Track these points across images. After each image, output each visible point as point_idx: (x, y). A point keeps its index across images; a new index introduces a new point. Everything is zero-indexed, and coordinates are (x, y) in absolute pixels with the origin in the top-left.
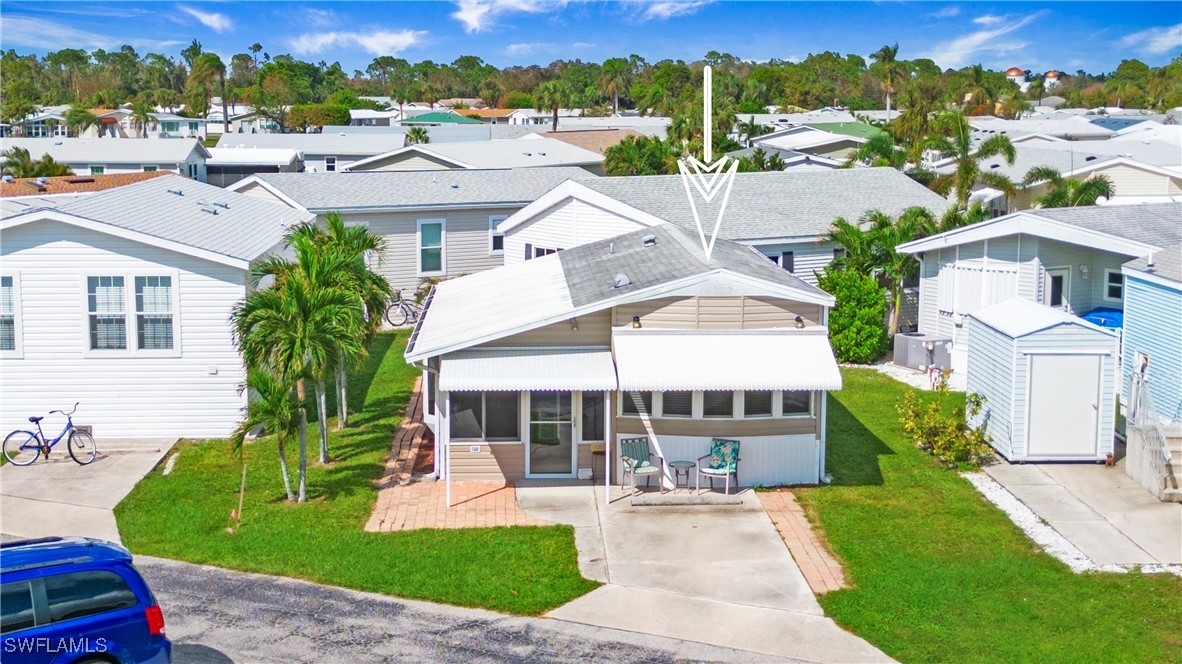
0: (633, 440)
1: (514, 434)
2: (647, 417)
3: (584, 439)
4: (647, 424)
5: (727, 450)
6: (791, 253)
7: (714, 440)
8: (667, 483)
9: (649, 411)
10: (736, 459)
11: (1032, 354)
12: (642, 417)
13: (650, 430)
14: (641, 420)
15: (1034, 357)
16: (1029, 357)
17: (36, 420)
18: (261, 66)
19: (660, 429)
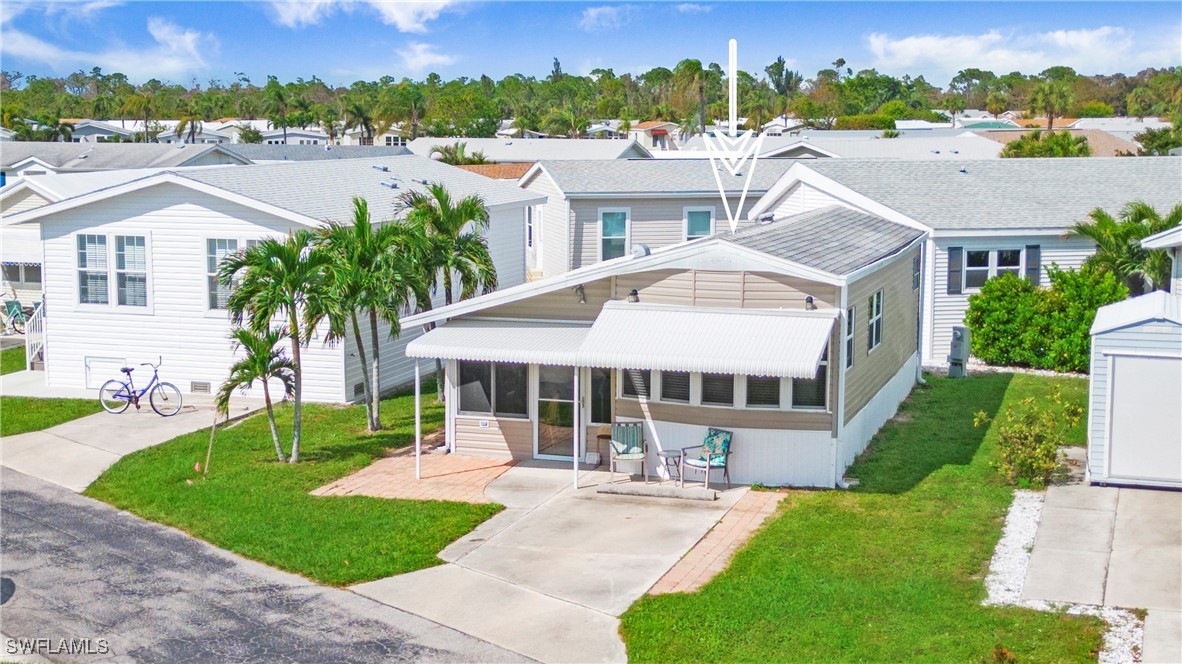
0: (627, 424)
1: (522, 410)
2: (645, 401)
3: (593, 421)
4: (645, 407)
5: (719, 441)
6: (1037, 247)
7: (710, 429)
8: (661, 471)
9: (648, 395)
10: (727, 452)
11: (1114, 355)
12: (641, 400)
13: (647, 414)
14: (639, 404)
15: (1117, 359)
16: (1110, 358)
17: (127, 371)
18: (843, 81)
19: (658, 414)
